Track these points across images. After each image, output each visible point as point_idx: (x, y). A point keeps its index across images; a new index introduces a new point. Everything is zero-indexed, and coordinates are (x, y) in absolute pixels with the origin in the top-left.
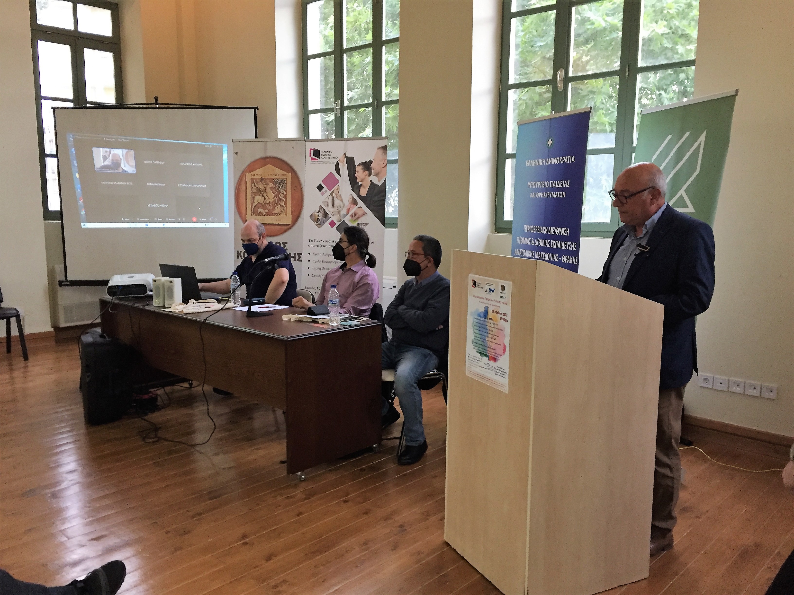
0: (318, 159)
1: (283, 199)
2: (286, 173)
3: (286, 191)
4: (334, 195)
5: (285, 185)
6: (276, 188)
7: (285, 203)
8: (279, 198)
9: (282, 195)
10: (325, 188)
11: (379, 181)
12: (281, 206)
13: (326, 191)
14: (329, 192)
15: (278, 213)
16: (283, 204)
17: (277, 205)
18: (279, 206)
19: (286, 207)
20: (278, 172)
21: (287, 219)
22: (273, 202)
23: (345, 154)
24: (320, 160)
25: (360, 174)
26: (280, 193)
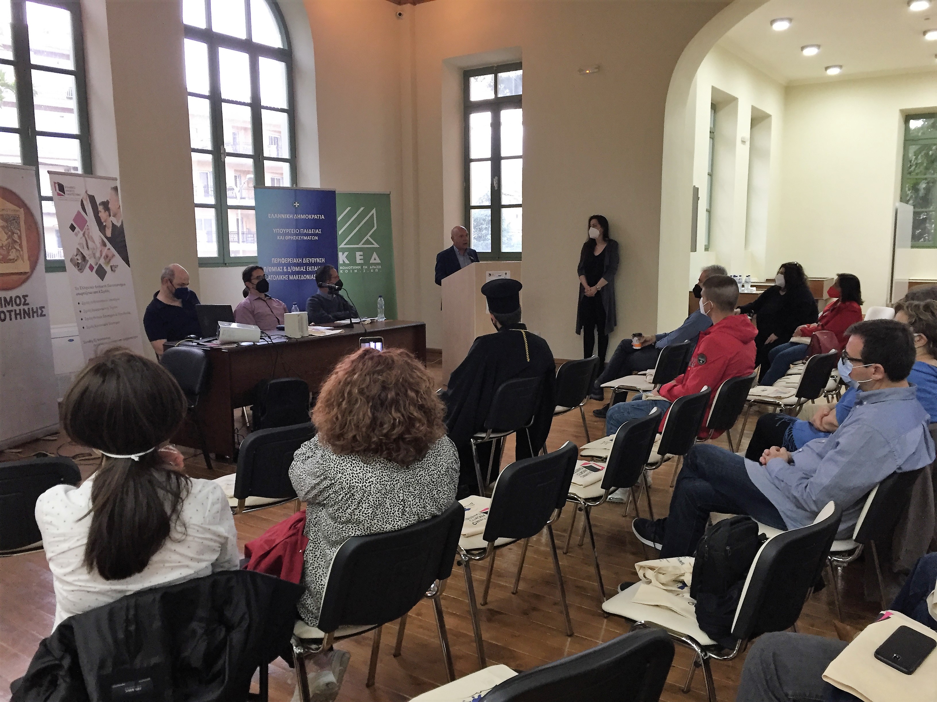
0: (63, 194)
1: (18, 241)
2: (17, 208)
3: (20, 231)
4: (86, 236)
5: (19, 224)
6: (7, 227)
7: (21, 246)
8: (13, 240)
9: (16, 235)
10: (77, 229)
11: (118, 222)
12: (17, 250)
13: (79, 232)
14: (82, 233)
15: (14, 259)
16: (18, 248)
17: (12, 249)
18: (14, 250)
19: (22, 251)
20: (10, 208)
21: (23, 266)
22: (6, 246)
23: (86, 192)
24: (66, 196)
25: (103, 214)
26: (13, 233)
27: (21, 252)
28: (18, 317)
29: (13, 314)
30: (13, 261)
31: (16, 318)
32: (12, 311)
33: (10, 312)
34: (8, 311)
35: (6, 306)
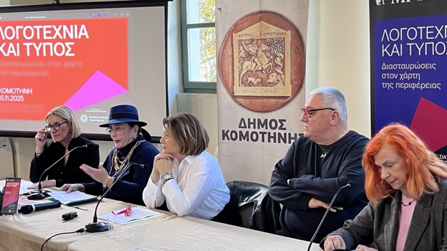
26: (276, 56)
27: (283, 76)
28: (272, 140)
29: (266, 136)
30: (272, 84)
31: (269, 141)
32: (266, 133)
33: (263, 133)
34: (260, 133)
35: (259, 128)
